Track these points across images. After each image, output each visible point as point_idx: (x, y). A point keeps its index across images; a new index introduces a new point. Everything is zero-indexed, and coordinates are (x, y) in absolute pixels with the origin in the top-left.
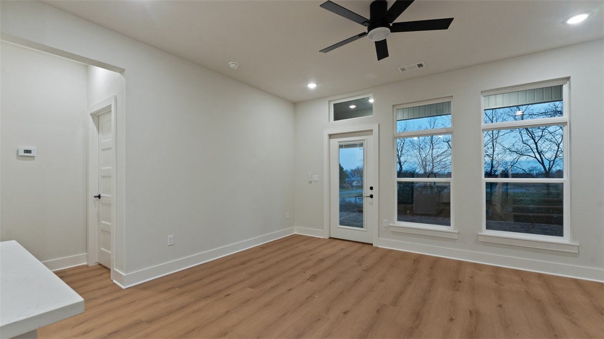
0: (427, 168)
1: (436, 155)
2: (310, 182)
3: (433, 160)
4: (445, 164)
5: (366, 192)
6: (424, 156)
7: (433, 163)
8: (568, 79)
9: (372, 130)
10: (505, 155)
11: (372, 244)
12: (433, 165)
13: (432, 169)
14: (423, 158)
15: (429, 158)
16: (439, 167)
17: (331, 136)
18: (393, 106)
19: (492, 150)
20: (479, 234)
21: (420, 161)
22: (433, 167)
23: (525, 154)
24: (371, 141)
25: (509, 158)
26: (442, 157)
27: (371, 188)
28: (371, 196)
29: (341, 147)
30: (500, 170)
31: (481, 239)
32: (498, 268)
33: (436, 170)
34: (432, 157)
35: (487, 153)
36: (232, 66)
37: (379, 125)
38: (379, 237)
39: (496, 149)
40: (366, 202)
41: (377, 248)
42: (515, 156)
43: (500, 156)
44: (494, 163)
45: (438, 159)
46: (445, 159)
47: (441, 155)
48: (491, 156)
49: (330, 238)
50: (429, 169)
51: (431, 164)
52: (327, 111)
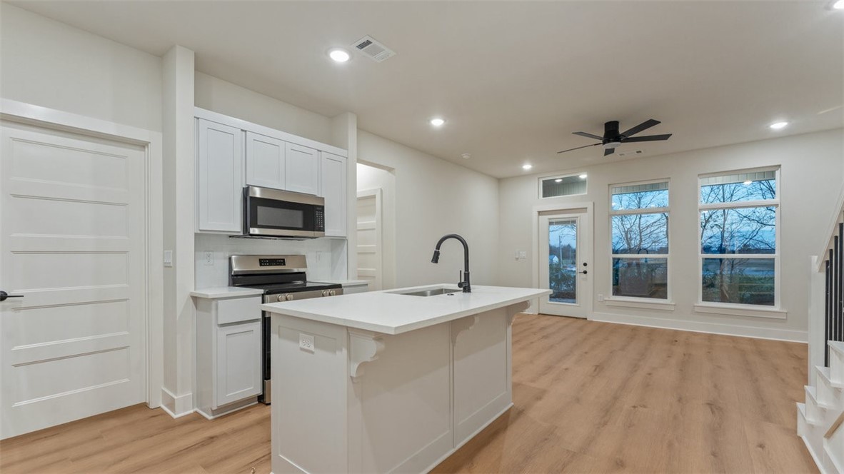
0: (633, 242)
1: (644, 226)
2: (517, 259)
3: (641, 233)
4: (658, 237)
5: (579, 267)
6: (628, 226)
7: (641, 236)
8: (780, 166)
9: (586, 208)
10: (741, 225)
11: (586, 319)
12: (641, 239)
13: (640, 244)
14: (626, 230)
15: (635, 228)
16: (649, 240)
17: (540, 213)
18: (609, 185)
19: (722, 219)
20: (695, 305)
21: (623, 233)
22: (641, 241)
23: (770, 223)
24: (585, 220)
25: (747, 228)
26: (652, 229)
27: (585, 265)
28: (585, 272)
29: (551, 223)
30: (737, 244)
31: (697, 310)
32: (712, 335)
33: (645, 245)
34: (639, 227)
35: (716, 223)
36: (465, 157)
37: (594, 203)
38: (593, 311)
39: (729, 217)
40: (580, 279)
41: (591, 322)
42: (755, 226)
43: (734, 226)
44: (726, 235)
45: (648, 231)
46: (658, 231)
47: (652, 226)
48: (722, 226)
49: (539, 314)
50: (634, 243)
51: (638, 237)
52: (536, 188)
